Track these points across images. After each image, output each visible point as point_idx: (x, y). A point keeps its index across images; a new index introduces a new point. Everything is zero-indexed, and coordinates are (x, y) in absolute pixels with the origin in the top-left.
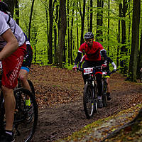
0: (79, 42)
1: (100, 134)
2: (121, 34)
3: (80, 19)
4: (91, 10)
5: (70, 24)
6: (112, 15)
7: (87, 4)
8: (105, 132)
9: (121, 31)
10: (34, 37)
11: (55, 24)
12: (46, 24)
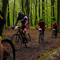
0: (35, 17)
1: (52, 57)
2: (52, 13)
3: (35, 7)
4: (40, 3)
5: (31, 9)
6: (48, 5)
7: (37, 1)
8: (55, 56)
9: (52, 11)
10: (16, 15)
11: (24, 10)
12: (20, 10)
